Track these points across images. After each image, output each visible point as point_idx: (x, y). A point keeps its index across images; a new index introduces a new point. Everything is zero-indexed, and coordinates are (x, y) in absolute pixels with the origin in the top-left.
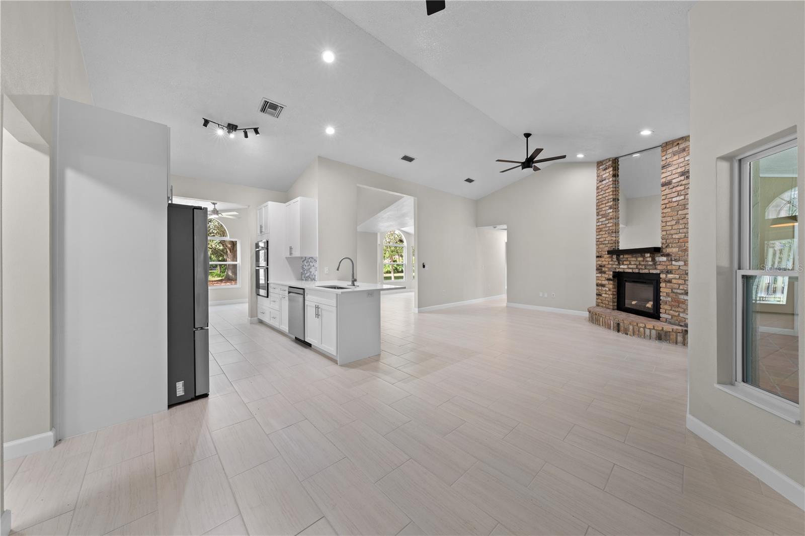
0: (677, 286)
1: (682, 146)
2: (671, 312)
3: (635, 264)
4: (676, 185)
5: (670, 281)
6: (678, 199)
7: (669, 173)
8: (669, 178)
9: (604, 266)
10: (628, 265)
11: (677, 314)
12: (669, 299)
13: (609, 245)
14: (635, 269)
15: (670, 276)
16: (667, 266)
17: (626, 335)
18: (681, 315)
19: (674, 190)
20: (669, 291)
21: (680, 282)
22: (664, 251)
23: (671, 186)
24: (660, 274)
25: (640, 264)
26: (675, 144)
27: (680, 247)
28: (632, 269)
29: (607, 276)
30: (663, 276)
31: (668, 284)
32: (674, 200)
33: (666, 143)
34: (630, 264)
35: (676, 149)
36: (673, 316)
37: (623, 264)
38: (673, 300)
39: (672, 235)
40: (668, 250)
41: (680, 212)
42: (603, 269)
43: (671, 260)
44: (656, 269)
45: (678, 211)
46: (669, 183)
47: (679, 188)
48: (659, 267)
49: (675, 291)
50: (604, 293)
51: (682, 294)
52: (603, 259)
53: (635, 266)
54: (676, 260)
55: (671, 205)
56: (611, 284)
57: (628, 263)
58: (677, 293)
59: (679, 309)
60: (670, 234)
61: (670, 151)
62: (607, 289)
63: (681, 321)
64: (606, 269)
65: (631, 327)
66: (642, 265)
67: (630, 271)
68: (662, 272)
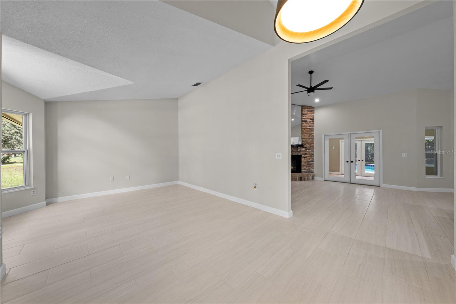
0: (309, 159)
1: (311, 109)
2: (307, 169)
4: (309, 122)
5: (306, 157)
6: (309, 128)
7: (306, 118)
8: (306, 119)
11: (309, 169)
12: (306, 164)
15: (306, 155)
16: (305, 152)
17: (304, 181)
18: (310, 169)
19: (308, 124)
20: (306, 161)
21: (310, 157)
22: (304, 146)
23: (307, 122)
24: (301, 155)
26: (309, 108)
27: (310, 145)
30: (303, 156)
31: (305, 159)
32: (308, 128)
33: (305, 106)
35: (309, 109)
36: (307, 170)
38: (308, 164)
39: (307, 140)
40: (306, 146)
41: (310, 133)
43: (307, 150)
44: (300, 153)
45: (309, 132)
46: (306, 121)
47: (310, 124)
48: (302, 152)
49: (308, 161)
51: (311, 162)
54: (308, 150)
55: (307, 129)
58: (309, 161)
59: (310, 167)
60: (306, 140)
61: (306, 109)
63: (310, 171)
65: (306, 177)
66: (294, 152)
68: (303, 154)
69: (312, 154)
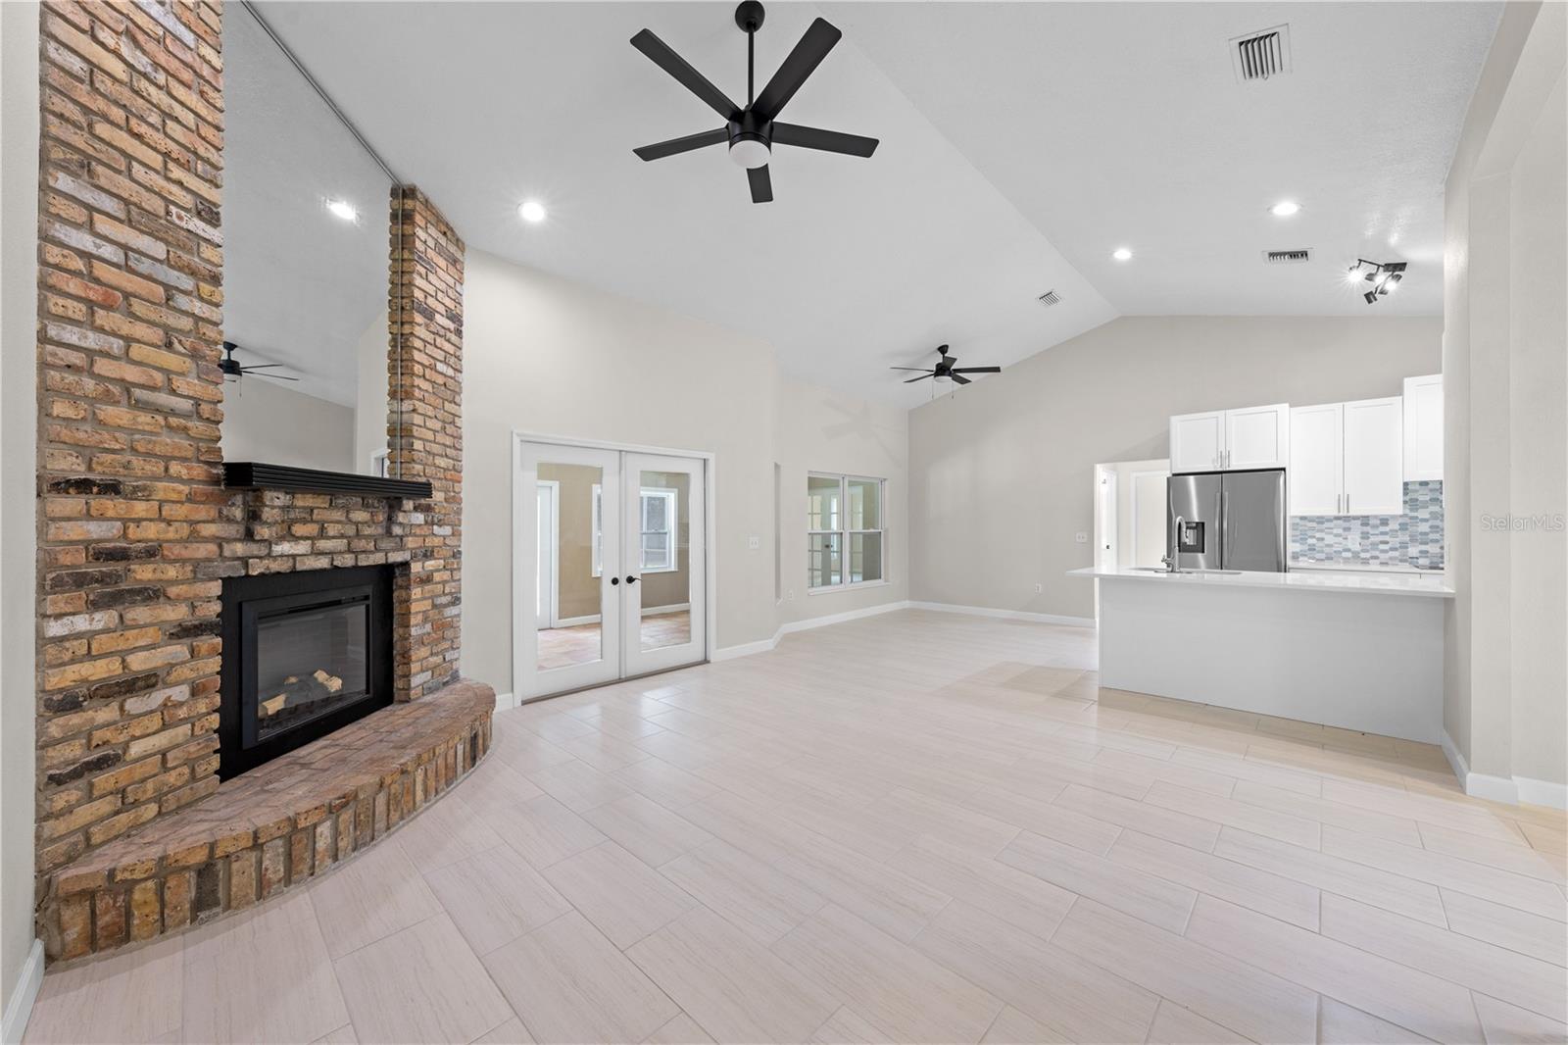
0: (439, 588)
1: (452, 249)
2: (430, 661)
3: (342, 536)
4: (441, 332)
5: (428, 579)
6: (444, 369)
7: (430, 290)
8: (431, 303)
9: (151, 553)
10: (311, 538)
11: (439, 659)
12: (428, 628)
13: (196, 426)
14: (340, 553)
15: (429, 565)
16: (425, 537)
18: (446, 658)
19: (438, 342)
20: (428, 605)
21: (446, 575)
23: (433, 328)
24: (405, 565)
25: (358, 534)
27: (448, 491)
28: (331, 553)
29: (177, 614)
30: (416, 568)
31: (426, 588)
32: (439, 368)
34: (322, 534)
35: (442, 241)
36: (434, 669)
37: (290, 536)
38: (436, 627)
39: (434, 455)
41: (447, 406)
42: (144, 573)
43: (433, 524)
44: (404, 548)
45: (444, 401)
46: (428, 314)
47: (446, 346)
48: (411, 542)
49: (438, 601)
50: (156, 722)
51: (448, 605)
52: (140, 508)
53: (341, 544)
54: (439, 523)
55: (435, 377)
56: (212, 653)
57: (311, 529)
58: (440, 605)
59: (443, 646)
61: (433, 233)
62: (180, 693)
63: (446, 672)
64: (172, 572)
66: (367, 537)
67: (323, 563)
68: (414, 557)
69: (454, 556)
